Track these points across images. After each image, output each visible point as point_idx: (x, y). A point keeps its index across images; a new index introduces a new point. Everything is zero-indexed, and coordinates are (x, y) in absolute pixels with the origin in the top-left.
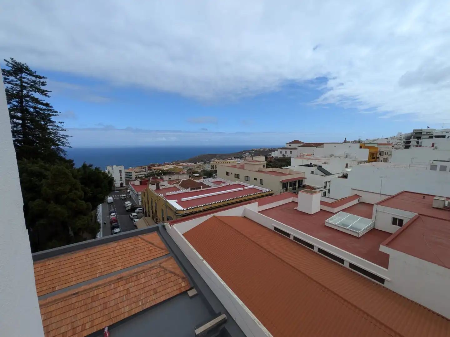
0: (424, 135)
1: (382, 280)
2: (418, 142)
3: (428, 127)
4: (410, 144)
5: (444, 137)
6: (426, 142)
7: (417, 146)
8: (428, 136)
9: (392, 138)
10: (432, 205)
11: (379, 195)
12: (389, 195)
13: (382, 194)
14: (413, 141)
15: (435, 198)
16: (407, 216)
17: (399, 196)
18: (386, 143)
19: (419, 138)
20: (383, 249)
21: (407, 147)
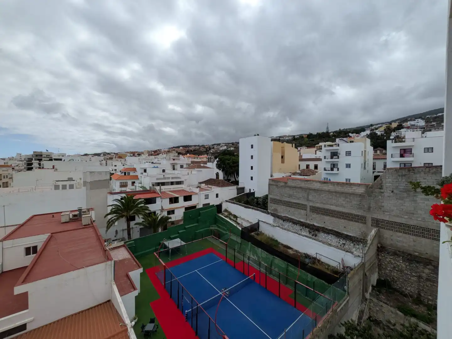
0: (44, 157)
1: (23, 327)
2: (40, 164)
3: (47, 151)
4: (33, 166)
5: (61, 160)
6: (46, 163)
7: (40, 168)
8: (48, 159)
9: (11, 159)
10: (61, 221)
11: (4, 228)
12: (16, 225)
13: (8, 226)
14: (35, 164)
15: (62, 214)
16: (38, 240)
17: (29, 223)
18: (3, 164)
19: (40, 160)
20: (18, 290)
21: (30, 169)
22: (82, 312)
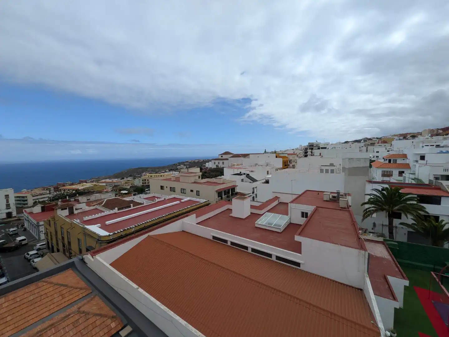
0: (315, 147)
1: (298, 264)
2: (312, 152)
3: (317, 141)
4: (308, 154)
5: (325, 148)
6: (316, 152)
7: (312, 155)
8: (317, 148)
9: (297, 149)
10: (323, 199)
11: (291, 195)
12: (298, 195)
13: (293, 194)
14: (309, 151)
15: (324, 193)
16: (309, 209)
17: (303, 195)
18: (293, 153)
19: (312, 149)
20: (297, 238)
21: (306, 156)
22: (336, 282)
